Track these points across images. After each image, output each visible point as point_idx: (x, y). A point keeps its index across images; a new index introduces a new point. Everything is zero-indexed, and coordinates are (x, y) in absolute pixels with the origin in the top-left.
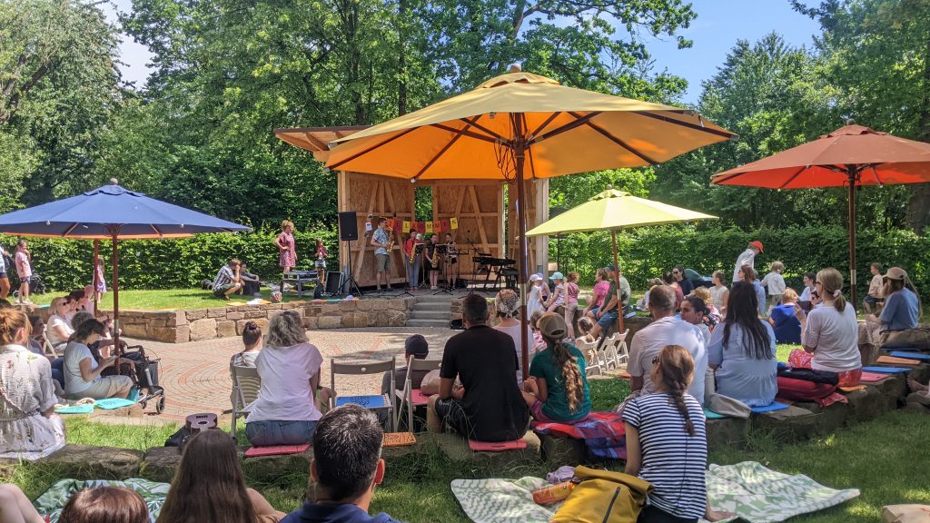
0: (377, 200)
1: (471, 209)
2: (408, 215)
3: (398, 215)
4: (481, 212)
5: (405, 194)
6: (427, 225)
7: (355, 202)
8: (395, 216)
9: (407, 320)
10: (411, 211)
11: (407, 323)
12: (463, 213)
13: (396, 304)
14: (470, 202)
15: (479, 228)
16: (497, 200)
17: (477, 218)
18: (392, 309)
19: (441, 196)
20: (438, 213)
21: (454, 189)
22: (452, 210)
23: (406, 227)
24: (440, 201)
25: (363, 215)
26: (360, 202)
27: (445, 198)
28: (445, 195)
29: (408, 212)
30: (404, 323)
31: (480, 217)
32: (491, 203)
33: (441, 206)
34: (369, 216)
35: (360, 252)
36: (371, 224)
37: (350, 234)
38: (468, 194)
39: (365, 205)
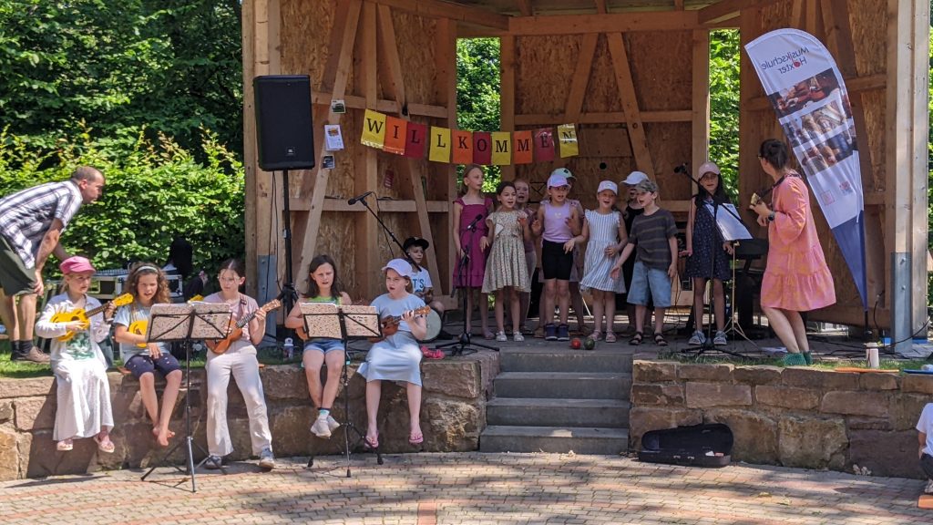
0: (356, 61)
1: (612, 100)
2: (437, 112)
3: (413, 109)
5: (430, 50)
6: (498, 142)
7: (293, 59)
8: (405, 111)
9: (482, 431)
10: (447, 103)
11: (482, 440)
12: (587, 111)
13: (449, 377)
14: (608, 81)
15: (636, 157)
16: (691, 72)
17: (630, 127)
18: (435, 395)
19: (523, 65)
20: (516, 113)
21: (560, 44)
22: (554, 105)
23: (439, 146)
24: (521, 80)
25: (319, 102)
26: (308, 62)
27: (535, 72)
28: (534, 61)
29: (437, 104)
30: (476, 440)
31: (640, 125)
32: (673, 83)
33: (523, 95)
34: (333, 104)
35: (310, 214)
36: (339, 130)
37: (290, 151)
38: (602, 59)
39: (322, 71)
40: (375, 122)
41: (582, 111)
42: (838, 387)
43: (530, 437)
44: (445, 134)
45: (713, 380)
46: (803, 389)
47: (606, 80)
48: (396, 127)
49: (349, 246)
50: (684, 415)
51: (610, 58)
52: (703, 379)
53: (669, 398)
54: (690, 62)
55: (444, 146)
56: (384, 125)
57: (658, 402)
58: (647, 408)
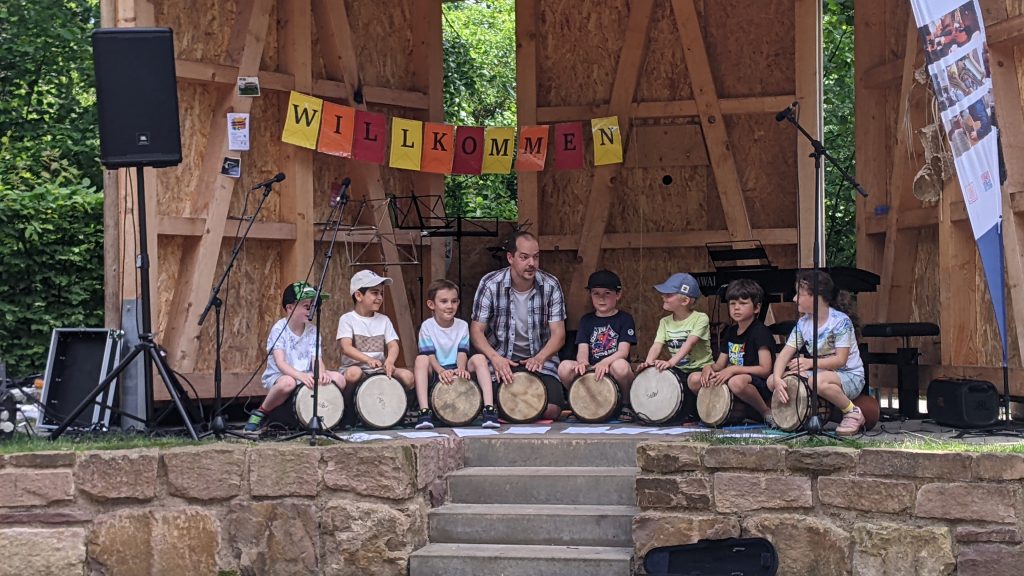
1: (679, 86)
2: (412, 100)
3: (369, 94)
4: (721, 94)
5: (403, 12)
6: (495, 141)
7: (178, 18)
8: (358, 96)
9: (416, 549)
10: (427, 87)
11: (414, 564)
12: (643, 100)
13: (363, 468)
14: (673, 55)
15: (714, 165)
16: (793, 40)
17: (705, 122)
18: (343, 494)
19: (550, 36)
20: (538, 106)
21: (603, 5)
22: (595, 92)
23: (405, 145)
24: (547, 58)
25: (216, 79)
26: (204, 22)
27: (568, 47)
28: (566, 30)
29: (412, 89)
30: (403, 563)
31: (718, 118)
32: (768, 56)
33: (549, 79)
34: (240, 83)
35: (202, 242)
36: (247, 122)
37: (143, 138)
38: (664, 24)
39: (226, 37)
40: (305, 110)
41: (635, 100)
42: (940, 479)
43: (484, 558)
44: (414, 127)
45: (753, 470)
46: (887, 481)
47: (670, 56)
48: (339, 118)
49: (272, 291)
50: (712, 524)
51: (675, 24)
52: (741, 469)
53: (688, 497)
54: (793, 25)
55: (412, 146)
56: (318, 114)
57: (674, 503)
58: (657, 514)
